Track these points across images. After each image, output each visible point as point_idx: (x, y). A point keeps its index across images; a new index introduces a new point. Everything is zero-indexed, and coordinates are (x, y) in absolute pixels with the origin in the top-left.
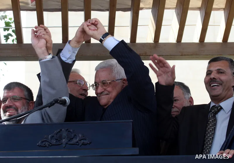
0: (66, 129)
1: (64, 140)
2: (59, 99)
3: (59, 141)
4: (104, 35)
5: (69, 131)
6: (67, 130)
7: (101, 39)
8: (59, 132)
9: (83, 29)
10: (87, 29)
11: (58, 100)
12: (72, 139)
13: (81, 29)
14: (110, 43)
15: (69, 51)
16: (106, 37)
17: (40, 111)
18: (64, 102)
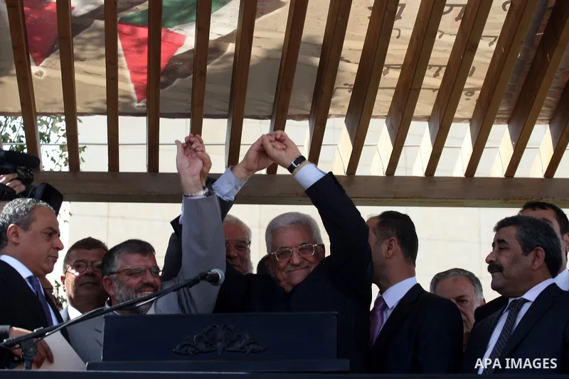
0: (223, 325)
1: (219, 344)
2: (209, 273)
3: (211, 345)
4: (297, 159)
5: (228, 329)
6: (225, 326)
7: (292, 165)
8: (211, 330)
9: (262, 145)
10: (269, 146)
11: (207, 275)
12: (234, 342)
13: (257, 147)
14: (309, 175)
15: (229, 183)
16: (300, 163)
17: (176, 293)
18: (214, 279)
